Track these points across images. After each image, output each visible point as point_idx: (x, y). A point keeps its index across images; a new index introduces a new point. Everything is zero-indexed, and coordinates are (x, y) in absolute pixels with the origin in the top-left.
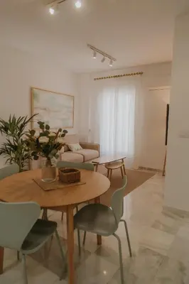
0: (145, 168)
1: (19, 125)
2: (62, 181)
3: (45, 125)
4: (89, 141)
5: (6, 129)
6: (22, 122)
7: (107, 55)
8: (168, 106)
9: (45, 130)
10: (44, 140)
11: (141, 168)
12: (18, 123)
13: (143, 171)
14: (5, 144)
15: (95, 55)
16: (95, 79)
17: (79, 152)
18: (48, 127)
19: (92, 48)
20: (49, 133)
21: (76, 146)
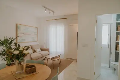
0: (69, 59)
1: (9, 42)
2: (27, 72)
3: (17, 44)
4: (45, 47)
5: (2, 44)
6: (10, 41)
7: (51, 11)
8: (77, 32)
9: (18, 46)
10: (16, 52)
11: (68, 59)
12: (9, 41)
13: (68, 60)
14: (2, 51)
15: (46, 11)
16: (47, 20)
17: (40, 52)
18: (19, 45)
19: (45, 7)
20: (20, 48)
21: (38, 50)
